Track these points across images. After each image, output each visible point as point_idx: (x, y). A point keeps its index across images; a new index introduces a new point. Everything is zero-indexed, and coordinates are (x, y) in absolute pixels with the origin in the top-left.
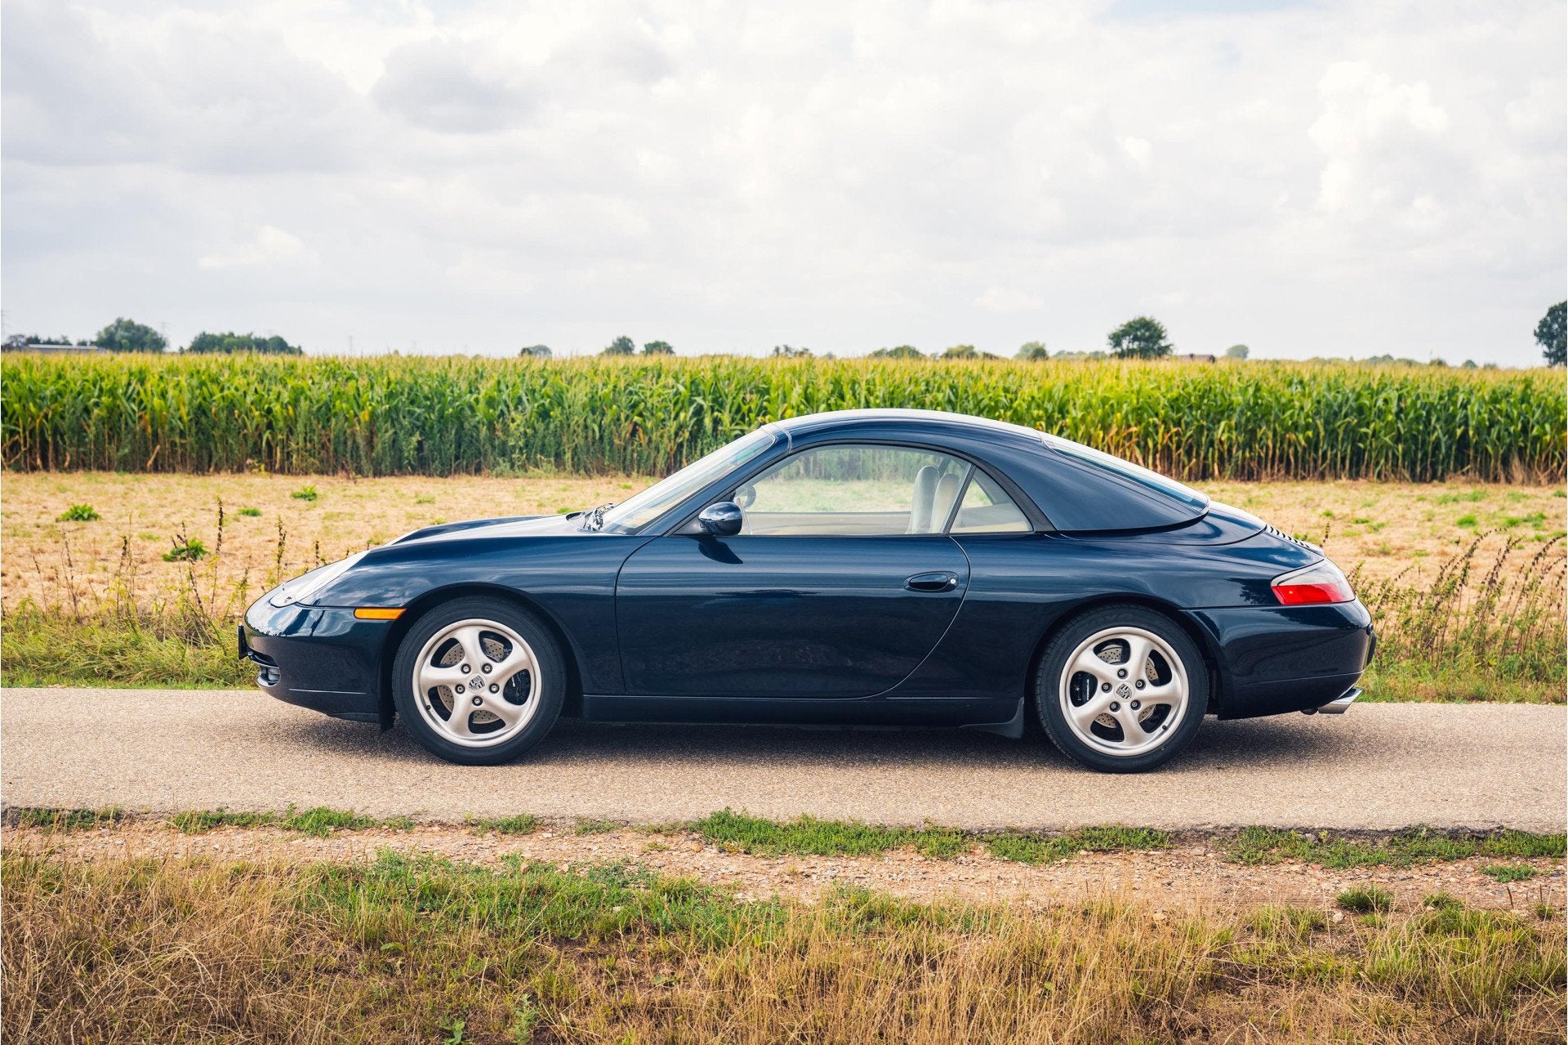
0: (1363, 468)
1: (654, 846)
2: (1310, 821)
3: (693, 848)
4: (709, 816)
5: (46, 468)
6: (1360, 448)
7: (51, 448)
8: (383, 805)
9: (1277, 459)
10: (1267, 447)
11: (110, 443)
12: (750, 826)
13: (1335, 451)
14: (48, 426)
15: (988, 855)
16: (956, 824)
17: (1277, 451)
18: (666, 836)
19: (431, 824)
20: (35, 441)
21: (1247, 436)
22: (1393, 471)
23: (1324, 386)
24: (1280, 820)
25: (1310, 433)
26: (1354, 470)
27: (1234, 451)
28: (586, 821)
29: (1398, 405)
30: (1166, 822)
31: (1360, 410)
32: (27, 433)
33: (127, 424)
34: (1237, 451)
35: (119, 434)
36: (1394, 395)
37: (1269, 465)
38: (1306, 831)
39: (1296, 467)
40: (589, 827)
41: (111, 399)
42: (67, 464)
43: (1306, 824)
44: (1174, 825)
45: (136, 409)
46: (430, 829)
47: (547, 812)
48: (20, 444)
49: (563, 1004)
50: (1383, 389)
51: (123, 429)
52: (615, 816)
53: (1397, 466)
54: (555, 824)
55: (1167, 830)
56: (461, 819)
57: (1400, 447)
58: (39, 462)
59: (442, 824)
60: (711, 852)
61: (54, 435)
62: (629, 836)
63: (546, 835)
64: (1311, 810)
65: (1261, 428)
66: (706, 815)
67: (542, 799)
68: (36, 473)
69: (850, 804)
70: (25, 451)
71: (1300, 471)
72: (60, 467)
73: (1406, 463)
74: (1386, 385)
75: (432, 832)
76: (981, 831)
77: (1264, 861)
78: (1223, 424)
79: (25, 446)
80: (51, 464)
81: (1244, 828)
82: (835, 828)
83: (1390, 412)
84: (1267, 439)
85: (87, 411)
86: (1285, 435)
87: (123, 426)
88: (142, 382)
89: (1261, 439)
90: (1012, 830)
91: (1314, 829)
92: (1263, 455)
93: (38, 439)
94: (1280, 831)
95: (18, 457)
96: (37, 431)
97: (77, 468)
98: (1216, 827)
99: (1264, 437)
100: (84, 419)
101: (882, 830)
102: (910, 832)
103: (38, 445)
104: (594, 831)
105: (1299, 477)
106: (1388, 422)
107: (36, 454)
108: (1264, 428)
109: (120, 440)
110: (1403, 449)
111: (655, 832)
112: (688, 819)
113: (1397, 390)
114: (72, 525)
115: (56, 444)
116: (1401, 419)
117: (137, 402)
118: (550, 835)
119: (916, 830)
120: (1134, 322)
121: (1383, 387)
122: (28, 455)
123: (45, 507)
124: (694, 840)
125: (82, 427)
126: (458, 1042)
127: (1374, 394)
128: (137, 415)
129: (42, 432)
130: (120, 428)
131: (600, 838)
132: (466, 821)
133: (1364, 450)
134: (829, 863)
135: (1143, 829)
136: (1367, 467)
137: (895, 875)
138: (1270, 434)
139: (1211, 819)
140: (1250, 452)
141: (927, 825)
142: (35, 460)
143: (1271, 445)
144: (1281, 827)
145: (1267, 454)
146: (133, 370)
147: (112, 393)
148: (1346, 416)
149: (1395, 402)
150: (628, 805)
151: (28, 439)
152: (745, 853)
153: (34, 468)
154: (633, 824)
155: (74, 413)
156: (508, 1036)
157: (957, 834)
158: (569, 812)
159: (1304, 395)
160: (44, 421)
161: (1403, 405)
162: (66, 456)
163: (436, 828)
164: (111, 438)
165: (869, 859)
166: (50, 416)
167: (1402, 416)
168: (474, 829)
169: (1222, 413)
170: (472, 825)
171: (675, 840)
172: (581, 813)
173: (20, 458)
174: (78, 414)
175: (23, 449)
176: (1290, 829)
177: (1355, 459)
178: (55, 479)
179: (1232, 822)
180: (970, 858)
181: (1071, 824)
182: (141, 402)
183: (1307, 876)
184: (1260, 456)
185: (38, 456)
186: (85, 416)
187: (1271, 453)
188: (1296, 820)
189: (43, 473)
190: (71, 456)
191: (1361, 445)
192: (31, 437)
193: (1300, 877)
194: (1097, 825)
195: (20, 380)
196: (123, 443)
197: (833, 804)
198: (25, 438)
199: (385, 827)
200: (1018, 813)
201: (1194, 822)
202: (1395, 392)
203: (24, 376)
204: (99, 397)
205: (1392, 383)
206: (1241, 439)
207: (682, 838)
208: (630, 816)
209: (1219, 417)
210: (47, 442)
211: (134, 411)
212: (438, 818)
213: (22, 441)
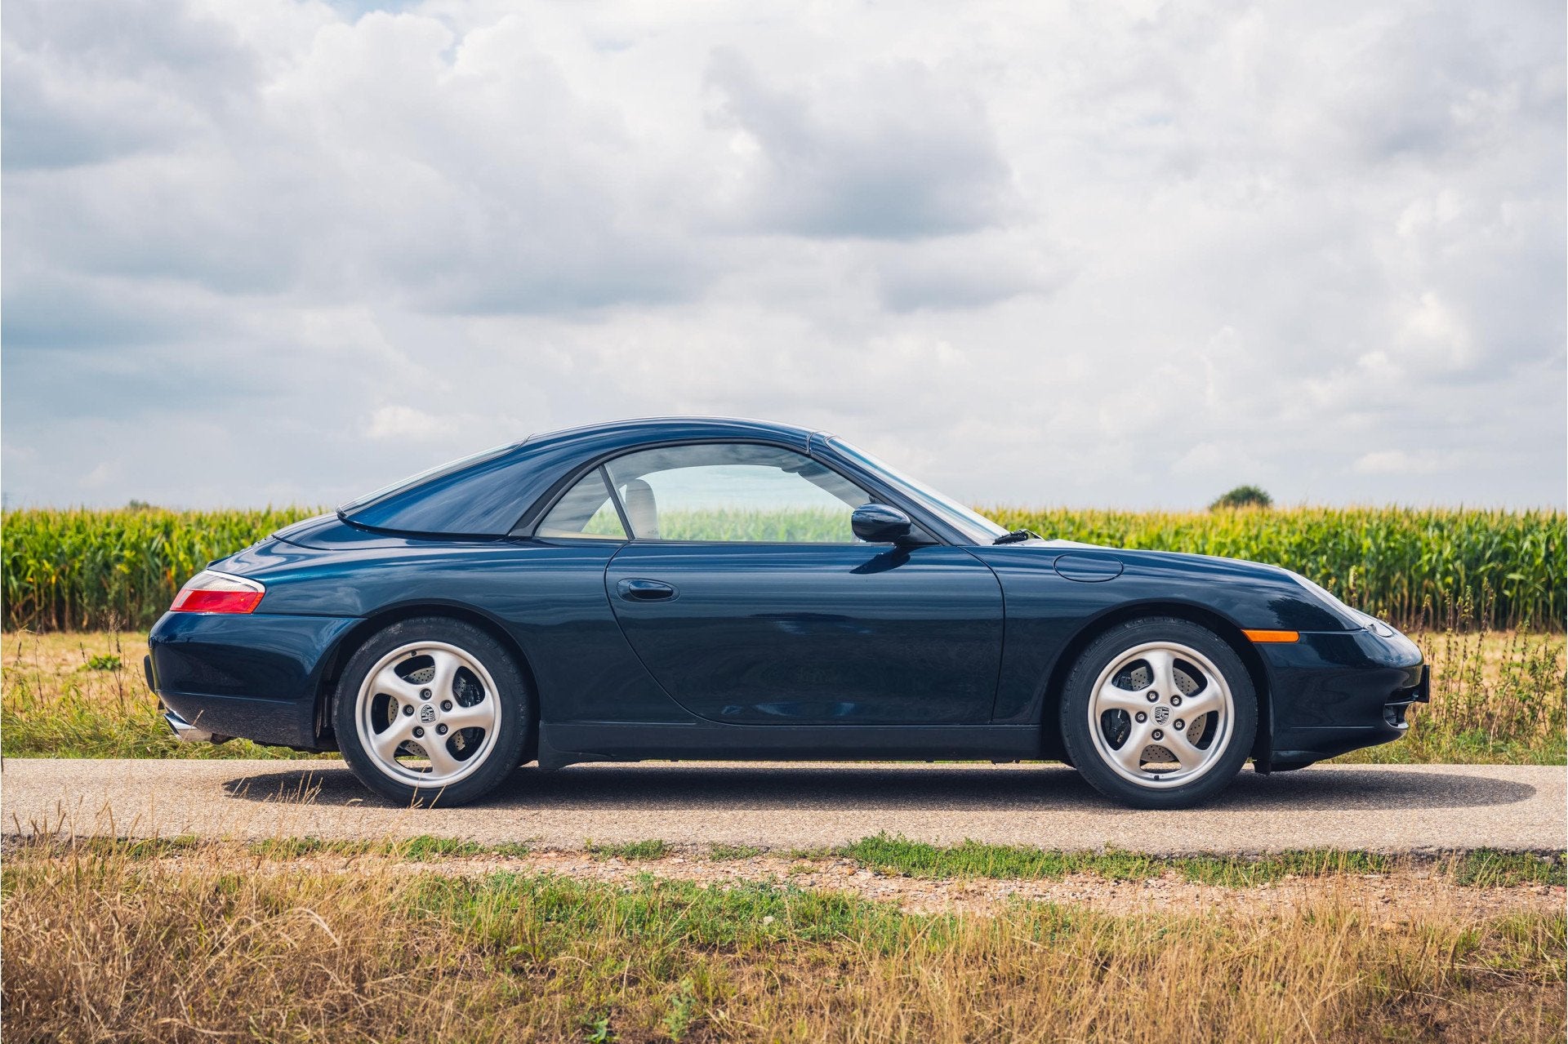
0: (1510, 618)
1: (801, 869)
2: (1547, 843)
3: (845, 871)
4: (860, 841)
5: (62, 628)
6: (1506, 596)
7: (67, 607)
8: (491, 834)
9: (1413, 609)
10: (1403, 596)
11: (131, 602)
12: (907, 849)
13: (1478, 600)
14: (65, 583)
15: (1181, 878)
16: (1141, 849)
17: (1414, 601)
18: (813, 861)
19: (546, 851)
20: (50, 601)
21: (1379, 584)
22: (1543, 621)
23: (1465, 529)
24: (1512, 843)
25: (1450, 580)
26: (1500, 621)
27: (1365, 601)
28: (721, 847)
29: (1547, 548)
30: (1382, 846)
31: (1505, 555)
32: (42, 591)
33: (150, 581)
34: (1368, 601)
35: (141, 592)
36: (1542, 537)
37: (1405, 616)
38: (1544, 853)
39: (1435, 618)
40: (722, 853)
41: (134, 553)
42: (85, 623)
43: (1543, 846)
44: (1392, 847)
45: (160, 564)
46: (545, 855)
47: (676, 839)
48: (34, 604)
49: (719, 1001)
50: (1530, 531)
51: (145, 586)
52: (754, 842)
53: (1548, 616)
54: (686, 851)
55: (1383, 853)
56: (580, 845)
57: (1551, 595)
58: (54, 622)
59: (558, 851)
60: (865, 876)
61: (72, 594)
62: (771, 861)
63: (676, 860)
64: (1547, 835)
65: (1394, 575)
66: (857, 840)
67: (668, 828)
68: (51, 634)
69: (1017, 833)
70: (40, 612)
71: (1440, 622)
72: (77, 627)
73: (1558, 613)
74: (1532, 526)
75: (548, 858)
76: (1170, 856)
77: (1498, 884)
78: (1352, 570)
79: (40, 605)
80: (67, 624)
81: (1472, 851)
82: (1003, 852)
83: (1539, 556)
84: (1402, 587)
85: (107, 566)
86: (1422, 582)
87: (146, 583)
88: (167, 533)
89: (1395, 588)
90: (1206, 855)
91: (1552, 851)
92: (1397, 605)
93: (54, 599)
94: (1513, 854)
95: (31, 617)
96: (53, 588)
97: (96, 630)
98: (1440, 851)
99: (1398, 585)
100: (104, 576)
101: (1057, 855)
102: (1090, 856)
103: (53, 605)
104: (731, 857)
105: (1439, 629)
106: (1536, 567)
107: (50, 614)
108: (1398, 575)
109: (142, 598)
110: (1554, 597)
111: (800, 857)
112: (837, 844)
113: (1545, 531)
114: (95, 674)
115: (73, 604)
116: (1550, 563)
117: (161, 556)
118: (682, 861)
119: (1096, 855)
120: (1237, 492)
121: (1529, 529)
122: (42, 615)
123: (64, 660)
124: (845, 864)
125: (101, 584)
126: (602, 1038)
127: (1518, 536)
128: (161, 571)
129: (58, 590)
130: (143, 585)
131: (737, 863)
132: (586, 848)
133: (1511, 600)
134: (1001, 884)
135: (1356, 852)
136: (1515, 616)
137: (1078, 894)
138: (1405, 582)
139: (1432, 842)
140: (1383, 602)
141: (1108, 850)
142: (50, 620)
143: (1406, 593)
144: (1514, 850)
145: (1402, 604)
146: (158, 523)
147: (135, 547)
148: (1489, 561)
149: (1543, 546)
150: (766, 834)
151: (43, 598)
152: (905, 876)
153: (49, 629)
154: (775, 850)
155: (93, 569)
156: (660, 1031)
157: (1143, 859)
158: (701, 839)
159: (1442, 538)
160: (61, 578)
161: (1552, 548)
162: (83, 616)
163: (553, 854)
164: (133, 596)
165: (1047, 882)
166: (67, 572)
167: (1552, 560)
168: (596, 855)
169: (1351, 559)
170: (593, 851)
171: (824, 864)
172: (715, 840)
173: (34, 618)
174: (97, 571)
175: (37, 608)
176: (1524, 852)
177: (1500, 609)
178: (72, 639)
179: (1458, 845)
180: (1161, 882)
181: (1272, 848)
182: (166, 556)
183: (1550, 897)
184: (1394, 605)
185: (53, 616)
186: (105, 572)
187: (1406, 602)
188: (1530, 843)
189: (59, 635)
190: (90, 616)
191: (1507, 593)
192: (46, 596)
193: (1544, 898)
194: (1303, 849)
195: (36, 534)
196: (147, 600)
197: (998, 832)
198: (40, 597)
199: (495, 853)
200: (1210, 838)
201: (1415, 845)
202: (1543, 534)
203: (40, 529)
204: (121, 550)
205: (1538, 524)
206: (1372, 588)
207: (831, 864)
208: (771, 842)
209: (1346, 563)
210: (63, 601)
211: (158, 567)
212: (554, 845)
213: (36, 600)
